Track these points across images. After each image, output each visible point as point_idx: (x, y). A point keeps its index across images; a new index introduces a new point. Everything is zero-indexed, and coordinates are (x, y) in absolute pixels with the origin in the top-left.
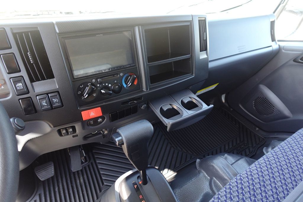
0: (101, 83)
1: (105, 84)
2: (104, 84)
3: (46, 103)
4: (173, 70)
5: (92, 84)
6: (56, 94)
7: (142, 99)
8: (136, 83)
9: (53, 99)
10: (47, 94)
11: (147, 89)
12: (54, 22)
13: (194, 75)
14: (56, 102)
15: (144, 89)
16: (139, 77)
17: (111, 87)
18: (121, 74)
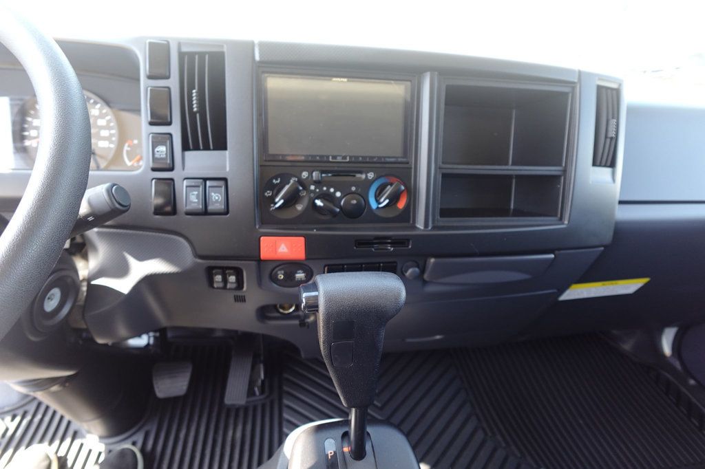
0: (318, 183)
1: (328, 189)
2: (325, 189)
3: (198, 197)
4: (512, 207)
5: (300, 182)
6: (222, 183)
7: (408, 246)
8: (401, 205)
9: (213, 194)
10: (205, 180)
11: (426, 225)
12: (256, 42)
13: (566, 222)
14: (217, 201)
15: (420, 225)
16: (412, 192)
17: (340, 199)
18: (371, 175)
